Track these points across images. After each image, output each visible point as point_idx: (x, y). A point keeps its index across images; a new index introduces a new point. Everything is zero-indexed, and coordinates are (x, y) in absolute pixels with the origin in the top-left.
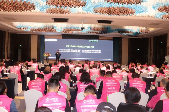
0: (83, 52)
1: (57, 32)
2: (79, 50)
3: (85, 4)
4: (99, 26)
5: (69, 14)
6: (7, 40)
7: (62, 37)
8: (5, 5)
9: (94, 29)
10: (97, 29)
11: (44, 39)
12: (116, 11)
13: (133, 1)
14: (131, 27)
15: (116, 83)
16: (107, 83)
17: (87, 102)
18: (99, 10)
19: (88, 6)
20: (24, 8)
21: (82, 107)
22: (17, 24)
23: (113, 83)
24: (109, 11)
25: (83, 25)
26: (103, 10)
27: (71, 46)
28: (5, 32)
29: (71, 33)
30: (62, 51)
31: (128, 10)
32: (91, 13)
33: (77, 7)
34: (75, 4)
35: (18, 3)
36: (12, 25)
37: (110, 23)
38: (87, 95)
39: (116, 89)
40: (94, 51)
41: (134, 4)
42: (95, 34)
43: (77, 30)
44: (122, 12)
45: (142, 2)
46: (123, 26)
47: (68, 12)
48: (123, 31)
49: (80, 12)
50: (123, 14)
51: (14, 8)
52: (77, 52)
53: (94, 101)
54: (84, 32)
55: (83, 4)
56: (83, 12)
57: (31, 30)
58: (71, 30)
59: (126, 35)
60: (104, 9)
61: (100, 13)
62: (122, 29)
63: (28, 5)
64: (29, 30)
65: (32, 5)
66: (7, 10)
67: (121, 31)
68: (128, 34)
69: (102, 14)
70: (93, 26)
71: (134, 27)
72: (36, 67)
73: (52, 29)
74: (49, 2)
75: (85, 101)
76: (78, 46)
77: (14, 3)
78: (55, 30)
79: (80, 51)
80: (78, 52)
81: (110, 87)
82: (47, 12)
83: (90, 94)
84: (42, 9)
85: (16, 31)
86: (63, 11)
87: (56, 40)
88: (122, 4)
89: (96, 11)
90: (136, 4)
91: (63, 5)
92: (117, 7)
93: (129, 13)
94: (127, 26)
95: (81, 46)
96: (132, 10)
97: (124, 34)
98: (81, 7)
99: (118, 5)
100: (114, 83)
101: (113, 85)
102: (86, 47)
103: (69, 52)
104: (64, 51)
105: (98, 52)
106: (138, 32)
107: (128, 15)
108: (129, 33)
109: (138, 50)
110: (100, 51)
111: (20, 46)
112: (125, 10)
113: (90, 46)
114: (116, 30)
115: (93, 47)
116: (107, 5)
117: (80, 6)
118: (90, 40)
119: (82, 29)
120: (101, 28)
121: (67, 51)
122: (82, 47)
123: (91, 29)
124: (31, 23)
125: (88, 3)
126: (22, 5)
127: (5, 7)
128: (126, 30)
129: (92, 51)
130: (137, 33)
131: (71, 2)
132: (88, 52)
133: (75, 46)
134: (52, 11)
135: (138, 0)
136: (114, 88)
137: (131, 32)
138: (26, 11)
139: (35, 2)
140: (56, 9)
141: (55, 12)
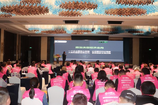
0: (93, 53)
1: (67, 34)
2: (89, 51)
3: (97, 6)
4: (109, 26)
5: (80, 16)
6: (18, 42)
7: (72, 38)
8: (21, 10)
9: (104, 30)
10: (107, 29)
11: (54, 41)
12: (127, 12)
13: (145, 2)
14: (142, 26)
15: (130, 80)
16: (122, 80)
17: (108, 94)
18: (110, 12)
19: (99, 8)
20: (38, 12)
21: (104, 98)
22: (29, 26)
23: (127, 80)
24: (120, 12)
25: (93, 26)
26: (113, 11)
27: (81, 47)
28: (16, 34)
29: (81, 34)
30: (71, 53)
31: (139, 10)
32: (102, 15)
33: (89, 9)
34: (88, 7)
35: (34, 7)
36: (24, 28)
37: (121, 23)
38: (107, 88)
39: (130, 86)
40: (104, 52)
41: (145, 4)
42: (105, 35)
43: (87, 31)
44: (133, 13)
45: (154, 2)
46: (134, 26)
47: (80, 14)
48: (133, 31)
49: (91, 14)
50: (134, 15)
51: (29, 12)
52: (86, 53)
53: (114, 93)
54: (94, 33)
55: (95, 7)
56: (94, 14)
57: (42, 32)
58: (81, 31)
59: (137, 35)
60: (115, 11)
61: (111, 14)
62: (132, 29)
63: (42, 9)
64: (40, 32)
65: (46, 8)
66: (23, 14)
67: (132, 31)
68: (139, 34)
69: (112, 15)
70: (103, 26)
71: (145, 26)
72: (49, 68)
73: (62, 31)
74: (62, 5)
75: (106, 93)
76: (88, 48)
77: (30, 8)
78: (65, 31)
79: (90, 53)
80: (88, 53)
81: (125, 84)
82: (60, 15)
83: (110, 87)
84: (55, 12)
85: (26, 34)
86: (75, 13)
87: (65, 42)
88: (133, 5)
89: (107, 13)
90: (148, 4)
91: (76, 8)
92: (128, 8)
93: (140, 13)
94: (138, 26)
95: (90, 47)
96: (143, 10)
97: (135, 34)
98: (93, 9)
99: (129, 6)
100: (129, 80)
101: (128, 82)
102: (95, 47)
103: (79, 53)
104: (74, 53)
105: (108, 53)
106: (150, 31)
107: (139, 15)
108: (139, 32)
109: (150, 50)
110: (110, 52)
111: (31, 48)
112: (136, 10)
113: (100, 47)
114: (126, 30)
115: (103, 48)
116: (118, 6)
117: (91, 9)
118: (99, 41)
119: (93, 30)
120: (111, 29)
121: (77, 53)
122: (92, 48)
123: (101, 30)
124: (42, 25)
125: (100, 5)
126: (37, 9)
127: (21, 11)
128: (136, 30)
129: (102, 51)
130: (148, 33)
131: (84, 5)
132: (98, 53)
133: (85, 47)
134: (64, 14)
135: (150, 0)
136: (129, 85)
137: (142, 32)
138: (40, 14)
139: (49, 6)
140: (68, 11)
141: (67, 14)
